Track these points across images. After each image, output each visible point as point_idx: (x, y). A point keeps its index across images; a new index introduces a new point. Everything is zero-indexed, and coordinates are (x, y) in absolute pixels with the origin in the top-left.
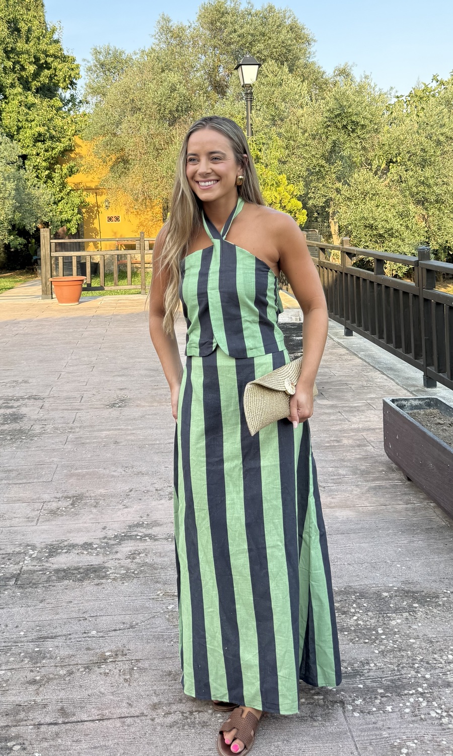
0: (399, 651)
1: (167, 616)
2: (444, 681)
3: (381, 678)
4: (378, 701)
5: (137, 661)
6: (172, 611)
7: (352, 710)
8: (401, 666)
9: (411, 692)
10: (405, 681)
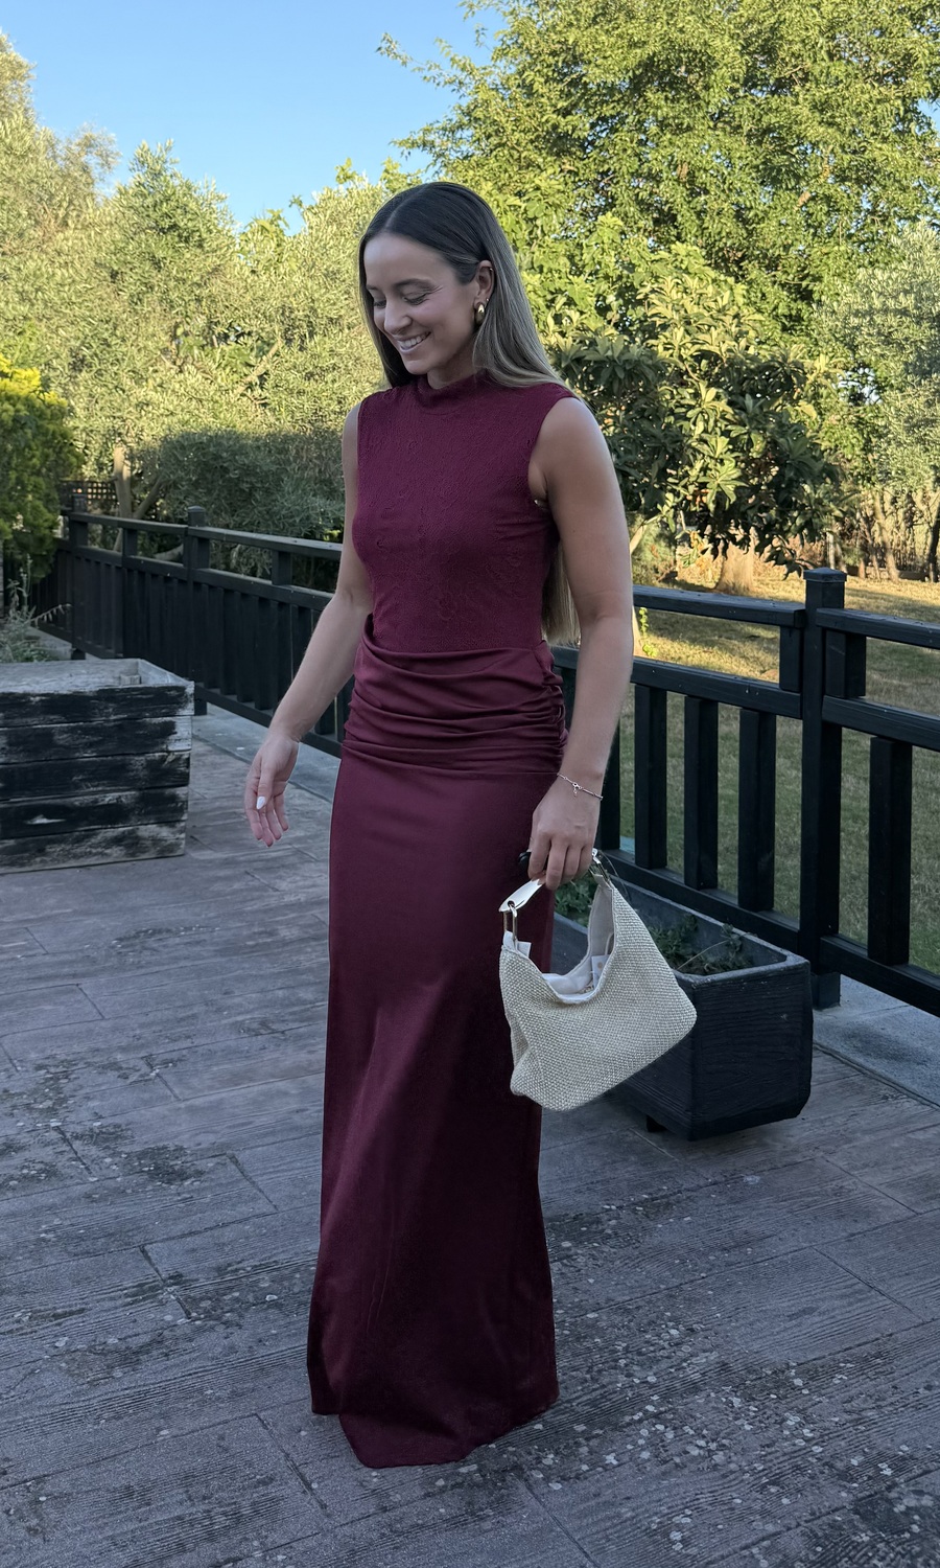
0: (578, 1339)
1: (63, 1365)
2: (684, 1382)
3: (568, 1401)
4: (584, 1450)
5: (39, 1480)
6: (68, 1352)
7: (544, 1479)
8: (595, 1369)
9: (636, 1418)
10: (615, 1397)
